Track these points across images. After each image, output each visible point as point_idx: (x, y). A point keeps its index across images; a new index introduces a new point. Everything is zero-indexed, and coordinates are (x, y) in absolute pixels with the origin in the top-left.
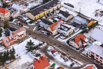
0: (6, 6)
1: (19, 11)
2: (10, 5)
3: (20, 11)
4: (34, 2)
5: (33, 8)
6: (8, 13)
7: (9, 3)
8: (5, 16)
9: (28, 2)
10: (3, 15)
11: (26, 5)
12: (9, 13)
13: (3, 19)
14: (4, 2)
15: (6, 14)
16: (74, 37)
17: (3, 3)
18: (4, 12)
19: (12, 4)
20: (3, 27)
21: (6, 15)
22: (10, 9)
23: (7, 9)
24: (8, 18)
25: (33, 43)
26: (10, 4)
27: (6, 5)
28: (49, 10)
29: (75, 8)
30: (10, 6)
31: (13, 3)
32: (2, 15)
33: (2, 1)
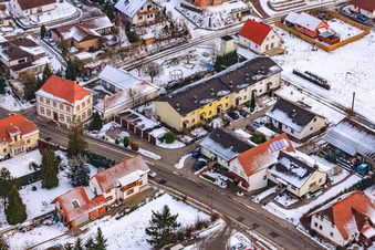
0: (78, 71)
1: (126, 93)
2: (91, 70)
3: (131, 95)
4: (181, 63)
5: (177, 86)
6: (87, 97)
7: (89, 60)
8: (75, 109)
9: (159, 62)
10: (65, 106)
11: (154, 73)
12: (89, 101)
13: (65, 122)
14: (72, 58)
15: (77, 103)
16: (327, 202)
17: (69, 63)
18: (70, 96)
19: (100, 67)
20: (63, 150)
21: (78, 108)
22: (91, 86)
23: (82, 84)
24: (84, 116)
25: (174, 218)
26: (92, 65)
27: (80, 68)
28: (237, 96)
29: (332, 92)
30: (95, 72)
31: (106, 61)
32: (61, 107)
33: (65, 53)
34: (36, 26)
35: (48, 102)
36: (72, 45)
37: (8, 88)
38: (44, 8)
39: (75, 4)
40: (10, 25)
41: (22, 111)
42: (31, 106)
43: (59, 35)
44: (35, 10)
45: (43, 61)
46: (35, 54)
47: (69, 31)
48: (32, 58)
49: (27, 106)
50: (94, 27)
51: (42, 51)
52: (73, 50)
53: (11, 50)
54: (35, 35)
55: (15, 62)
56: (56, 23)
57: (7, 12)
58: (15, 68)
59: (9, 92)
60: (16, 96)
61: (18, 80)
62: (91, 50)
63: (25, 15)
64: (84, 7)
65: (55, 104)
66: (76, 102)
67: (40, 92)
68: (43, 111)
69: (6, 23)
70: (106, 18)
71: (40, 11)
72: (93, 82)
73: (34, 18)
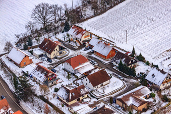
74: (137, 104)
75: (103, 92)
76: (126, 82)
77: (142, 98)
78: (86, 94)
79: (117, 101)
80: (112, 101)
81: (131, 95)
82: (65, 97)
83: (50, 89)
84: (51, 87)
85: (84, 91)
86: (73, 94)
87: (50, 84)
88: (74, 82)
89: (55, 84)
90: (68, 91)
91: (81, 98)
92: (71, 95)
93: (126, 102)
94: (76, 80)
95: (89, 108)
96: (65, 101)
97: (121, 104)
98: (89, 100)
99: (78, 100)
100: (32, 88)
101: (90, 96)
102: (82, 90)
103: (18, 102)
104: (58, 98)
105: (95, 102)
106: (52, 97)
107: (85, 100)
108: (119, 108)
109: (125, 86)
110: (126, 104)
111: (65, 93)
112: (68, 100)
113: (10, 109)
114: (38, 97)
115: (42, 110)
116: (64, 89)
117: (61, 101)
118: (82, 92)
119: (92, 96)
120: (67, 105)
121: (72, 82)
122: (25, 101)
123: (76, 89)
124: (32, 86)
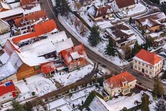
7: (157, 38)
10: (149, 66)
12: (161, 63)
13: (148, 74)
14: (148, 36)
17: (147, 39)
19: (162, 41)
20: (149, 91)
21: (156, 67)
22: (158, 52)
23: (153, 50)
24: (158, 71)
26: (158, 40)
30: (159, 44)
32: (147, 66)
33: (143, 33)
34: (126, 17)
35: (140, 63)
36: (147, 28)
37: (116, 53)
38: (129, 7)
39: (144, 5)
40: (113, 16)
41: (124, 66)
42: (128, 63)
43: (140, 23)
44: (125, 8)
45: (133, 38)
46: (129, 34)
47: (145, 21)
48: (127, 36)
49: (126, 63)
50: (157, 18)
51: (132, 33)
52: (147, 31)
53: (117, 32)
54: (126, 22)
55: (119, 39)
56: (136, 15)
57: (112, 10)
58: (119, 42)
59: (116, 55)
60: (120, 57)
61: (121, 48)
62: (157, 31)
63: (120, 10)
64: (149, 6)
65: (143, 64)
66: (155, 64)
67: (135, 58)
68: (136, 67)
69: (111, 15)
70: (163, 14)
71: (127, 9)
72: (159, 50)
73: (125, 12)
74: (150, 25)
75: (126, 14)
76: (149, 8)
77: (157, 21)
78: (111, 13)
79: (136, 22)
80: (131, 21)
81: (148, 18)
82: (93, 14)
83: (84, 8)
84: (85, 6)
85: (110, 11)
86: (100, 12)
87: (85, 3)
88: (105, 4)
89: (89, 4)
90: (96, 9)
91: (107, 16)
92: (98, 13)
93: (142, 23)
94: (107, 3)
95: (110, 24)
96: (93, 17)
97: (138, 24)
98: (114, 18)
99: (104, 17)
100: (69, 5)
101: (115, 16)
102: (108, 9)
103: (57, 16)
104: (88, 15)
105: (117, 21)
106: (83, 13)
107: (110, 18)
108: (136, 27)
109: (147, 11)
110: (141, 25)
111: (94, 10)
112: (95, 17)
113: (47, 19)
114: (72, 12)
115: (74, 23)
116: (93, 7)
117: (90, 17)
118: (108, 11)
119: (117, 16)
120: (94, 20)
121: (103, 4)
122: (61, 15)
123: (103, 8)
124: (69, 3)
